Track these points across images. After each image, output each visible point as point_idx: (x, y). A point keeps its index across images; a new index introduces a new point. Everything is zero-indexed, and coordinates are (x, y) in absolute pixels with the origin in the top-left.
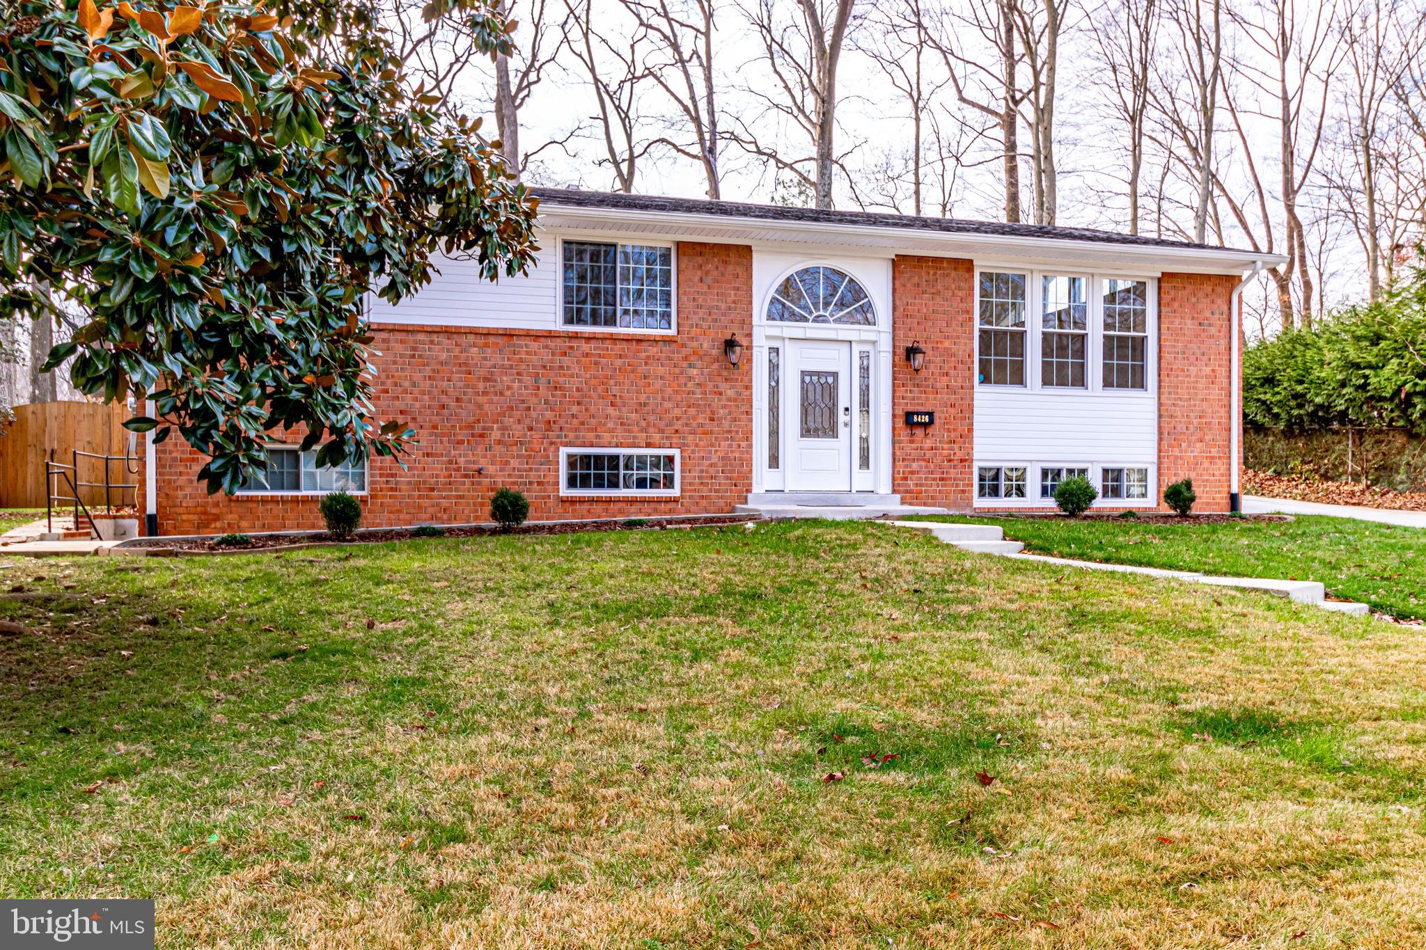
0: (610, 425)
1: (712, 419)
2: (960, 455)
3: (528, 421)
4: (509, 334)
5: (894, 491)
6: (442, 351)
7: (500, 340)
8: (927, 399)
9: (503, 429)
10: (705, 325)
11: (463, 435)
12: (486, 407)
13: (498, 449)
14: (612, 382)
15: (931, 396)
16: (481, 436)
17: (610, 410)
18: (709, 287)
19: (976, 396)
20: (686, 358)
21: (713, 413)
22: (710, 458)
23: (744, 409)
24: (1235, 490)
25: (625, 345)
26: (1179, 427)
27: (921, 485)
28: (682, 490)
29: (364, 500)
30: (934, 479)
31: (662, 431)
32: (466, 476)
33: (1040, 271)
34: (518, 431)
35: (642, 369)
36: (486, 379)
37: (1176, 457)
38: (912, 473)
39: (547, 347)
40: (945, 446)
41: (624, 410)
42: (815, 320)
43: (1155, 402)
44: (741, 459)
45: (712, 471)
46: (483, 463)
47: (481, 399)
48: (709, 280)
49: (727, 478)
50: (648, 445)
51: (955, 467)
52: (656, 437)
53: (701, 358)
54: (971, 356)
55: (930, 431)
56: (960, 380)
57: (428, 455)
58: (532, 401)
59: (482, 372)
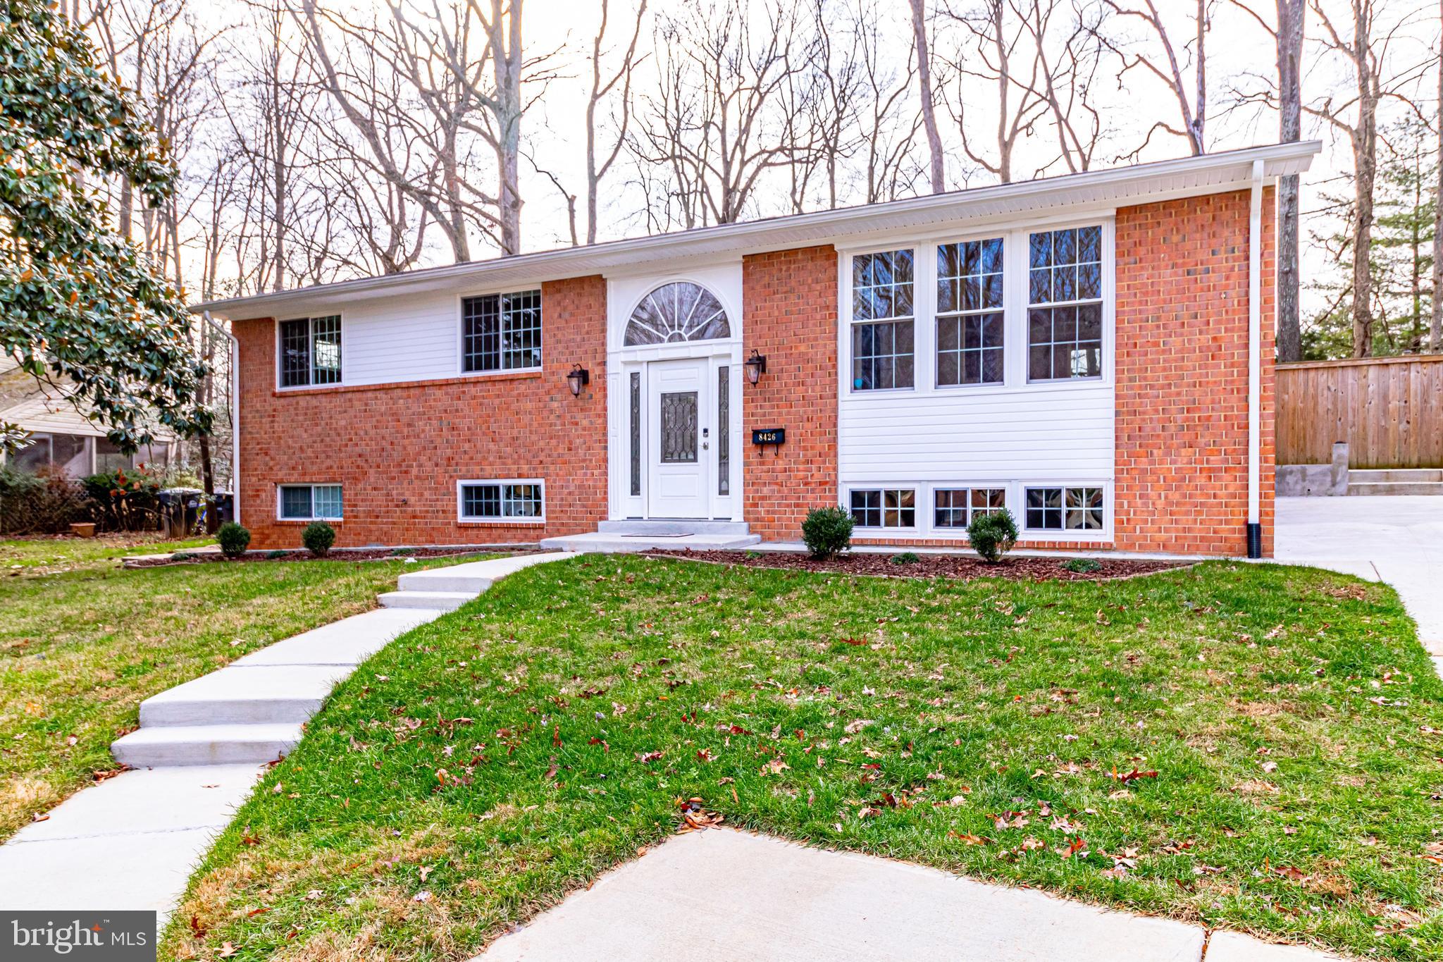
0: (491, 459)
1: (570, 449)
2: (818, 476)
3: (435, 459)
4: (421, 386)
5: (746, 520)
6: (381, 404)
7: (417, 391)
8: (780, 414)
9: (420, 466)
10: (563, 358)
11: (394, 471)
12: (409, 448)
13: (417, 483)
14: (492, 420)
15: (784, 411)
16: (406, 472)
17: (491, 446)
18: (567, 322)
19: (841, 406)
20: (548, 393)
21: (570, 442)
22: (567, 487)
23: (596, 437)
24: (1254, 519)
25: (502, 386)
26: (1148, 427)
27: (774, 512)
28: (547, 518)
29: (338, 525)
30: (789, 506)
31: (529, 462)
32: (397, 506)
33: (933, 240)
34: (428, 466)
35: (514, 406)
36: (409, 425)
37: (1144, 471)
38: (763, 498)
39: (447, 394)
40: (801, 467)
41: (502, 444)
42: (670, 340)
43: (1112, 393)
44: (595, 487)
45: (570, 499)
46: (407, 495)
47: (406, 442)
48: (566, 315)
49: (584, 506)
50: (520, 476)
51: (813, 491)
52: (525, 468)
53: (560, 390)
54: (834, 358)
55: (783, 451)
56: (818, 388)
57: (375, 489)
58: (438, 441)
59: (404, 420)
